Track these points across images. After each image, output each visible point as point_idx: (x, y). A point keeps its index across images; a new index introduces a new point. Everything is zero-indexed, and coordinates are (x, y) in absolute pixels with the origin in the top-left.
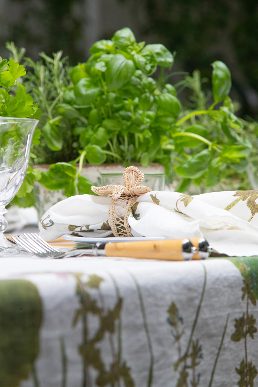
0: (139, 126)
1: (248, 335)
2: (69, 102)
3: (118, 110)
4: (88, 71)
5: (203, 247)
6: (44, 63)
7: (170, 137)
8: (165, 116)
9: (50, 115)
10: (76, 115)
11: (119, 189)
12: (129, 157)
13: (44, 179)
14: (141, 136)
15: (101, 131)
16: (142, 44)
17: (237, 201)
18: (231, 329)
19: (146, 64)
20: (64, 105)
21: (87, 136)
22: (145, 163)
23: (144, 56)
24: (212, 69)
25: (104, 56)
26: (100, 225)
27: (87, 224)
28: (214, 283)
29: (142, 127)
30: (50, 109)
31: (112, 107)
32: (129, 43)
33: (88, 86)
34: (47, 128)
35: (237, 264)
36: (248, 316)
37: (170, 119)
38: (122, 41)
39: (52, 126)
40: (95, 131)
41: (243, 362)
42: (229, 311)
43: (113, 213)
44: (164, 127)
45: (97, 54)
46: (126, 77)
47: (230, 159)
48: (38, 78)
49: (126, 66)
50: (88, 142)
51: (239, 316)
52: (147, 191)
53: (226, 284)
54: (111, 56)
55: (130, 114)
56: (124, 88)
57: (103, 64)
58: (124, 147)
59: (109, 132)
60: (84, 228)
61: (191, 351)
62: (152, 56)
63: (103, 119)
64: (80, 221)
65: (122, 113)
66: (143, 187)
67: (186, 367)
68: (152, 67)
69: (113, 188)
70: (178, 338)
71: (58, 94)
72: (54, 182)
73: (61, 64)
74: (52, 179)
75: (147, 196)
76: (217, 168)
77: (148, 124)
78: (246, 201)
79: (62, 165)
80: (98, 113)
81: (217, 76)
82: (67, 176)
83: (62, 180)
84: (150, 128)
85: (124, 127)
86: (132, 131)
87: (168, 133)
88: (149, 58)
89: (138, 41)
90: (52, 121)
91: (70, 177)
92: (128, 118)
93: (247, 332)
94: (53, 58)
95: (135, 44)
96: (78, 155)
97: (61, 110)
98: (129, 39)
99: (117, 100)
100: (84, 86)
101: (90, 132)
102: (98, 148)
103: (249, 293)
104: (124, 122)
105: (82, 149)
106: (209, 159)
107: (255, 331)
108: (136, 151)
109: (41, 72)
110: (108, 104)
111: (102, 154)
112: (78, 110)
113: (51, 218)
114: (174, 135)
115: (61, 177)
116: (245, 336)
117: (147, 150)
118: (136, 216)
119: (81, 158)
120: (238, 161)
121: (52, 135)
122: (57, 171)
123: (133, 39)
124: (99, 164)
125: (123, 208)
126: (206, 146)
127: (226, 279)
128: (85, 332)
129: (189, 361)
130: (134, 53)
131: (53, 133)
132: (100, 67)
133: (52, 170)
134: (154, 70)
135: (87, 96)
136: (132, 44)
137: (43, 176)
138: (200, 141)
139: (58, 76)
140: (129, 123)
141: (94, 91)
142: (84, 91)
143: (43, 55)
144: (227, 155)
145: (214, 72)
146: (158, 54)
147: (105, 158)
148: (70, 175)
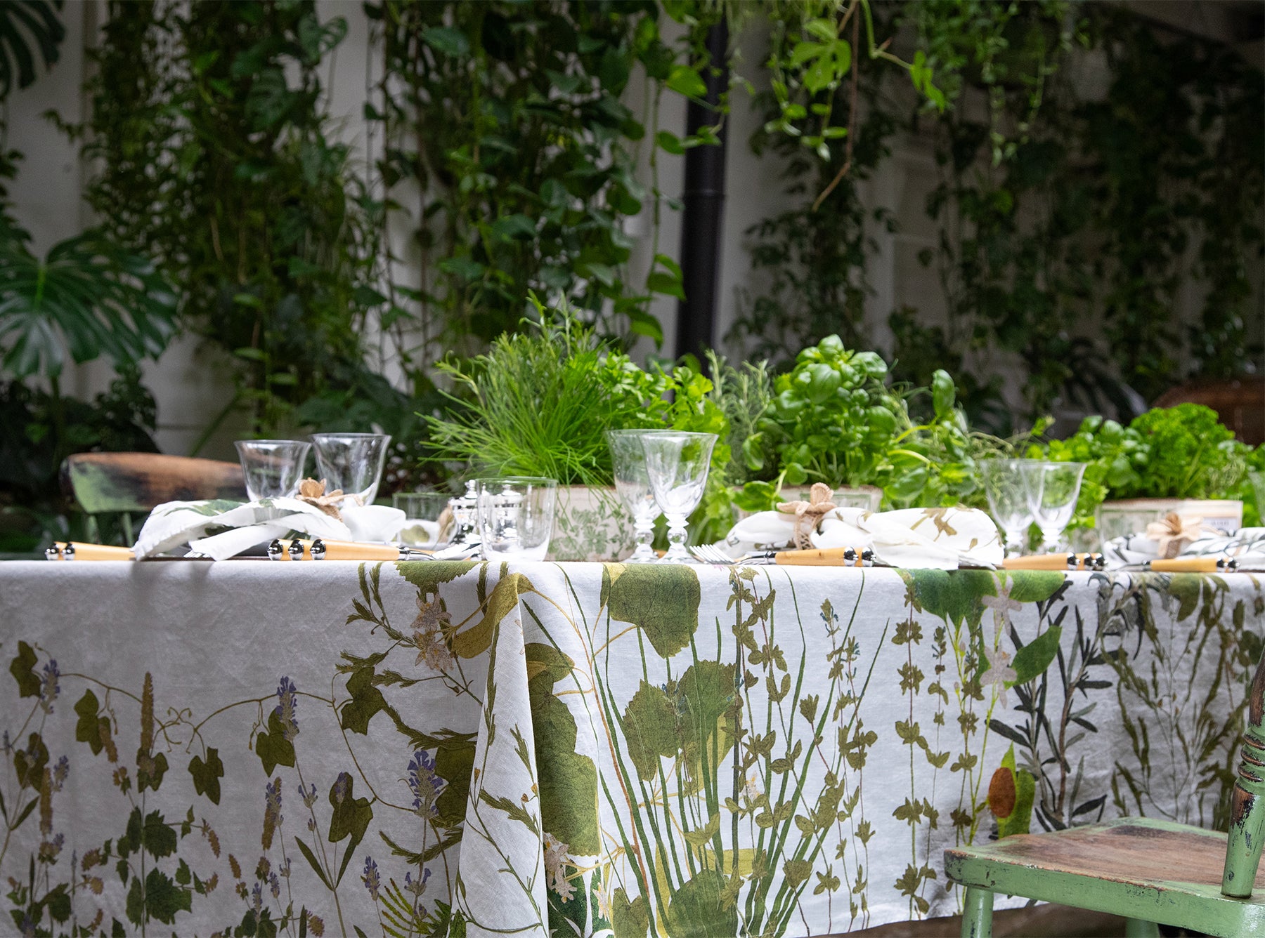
0: (848, 442)
1: (912, 640)
2: (771, 417)
3: (826, 425)
4: (792, 381)
5: (867, 556)
6: (748, 372)
7: (885, 455)
8: (878, 432)
9: (751, 431)
10: (779, 430)
11: (803, 506)
12: (838, 477)
13: (739, 499)
14: (853, 453)
15: (804, 448)
16: (850, 353)
17: (924, 519)
18: (892, 632)
19: (854, 374)
20: (766, 420)
21: (789, 454)
22: (855, 484)
23: (853, 366)
24: (932, 379)
25: (812, 366)
26: (785, 543)
27: (772, 541)
28: (872, 587)
29: (852, 444)
30: (751, 425)
31: (819, 422)
32: (836, 352)
33: (791, 399)
34: (747, 444)
35: (901, 572)
36: (912, 623)
37: (883, 436)
38: (828, 349)
39: (752, 443)
40: (798, 448)
41: (906, 665)
42: (890, 615)
43: (798, 530)
44: (876, 444)
45: (803, 363)
46: (831, 390)
47: (951, 479)
48: (741, 389)
49: (831, 377)
50: (790, 460)
51: (901, 621)
52: (832, 507)
53: (886, 589)
54: (817, 365)
55: (840, 429)
56: (830, 401)
57: (808, 374)
58: (833, 467)
59: (812, 449)
60: (769, 546)
61: (846, 646)
62: (861, 366)
63: (810, 434)
64: (765, 539)
65: (831, 428)
66: (829, 504)
67: (840, 660)
68: (861, 378)
69: (797, 505)
70: (832, 633)
71: (761, 407)
72: (749, 502)
73: (766, 374)
74: (747, 498)
75: (832, 513)
76: (936, 489)
77: (860, 442)
78: (933, 519)
79: (759, 485)
80: (804, 428)
81: (937, 387)
82: (764, 496)
83: (759, 501)
84: (861, 446)
85: (832, 444)
86: (841, 449)
87: (882, 451)
88: (858, 368)
89: (847, 348)
90: (752, 438)
91: (767, 498)
92: (837, 434)
93: (910, 638)
94: (757, 367)
95: (843, 353)
96: (778, 475)
97: (763, 426)
98: (836, 348)
99: (823, 414)
100: (787, 398)
101: (793, 449)
102: (799, 467)
103: (912, 601)
104: (833, 438)
105: (783, 468)
106: (924, 479)
107: (921, 637)
108: (846, 471)
109: (745, 382)
110: (814, 419)
111: (803, 473)
112: (783, 425)
113: (736, 535)
114: (890, 453)
115: (757, 497)
116: (908, 641)
117: (857, 470)
118: (820, 533)
119: (781, 479)
120: (961, 481)
121: (751, 452)
122: (752, 490)
123: (841, 346)
124: (799, 484)
125: (808, 526)
126: (925, 465)
127: (886, 585)
128: (739, 615)
129: (844, 655)
130: (841, 362)
131: (754, 450)
132: (804, 377)
133: (747, 490)
134: (864, 380)
135: (790, 410)
136: (840, 353)
137: (738, 495)
138: (919, 460)
139: (763, 388)
140: (837, 440)
141: (797, 404)
142: (786, 405)
143: (747, 364)
144: (945, 474)
145: (935, 382)
146: (869, 364)
147: (806, 478)
148: (767, 494)
